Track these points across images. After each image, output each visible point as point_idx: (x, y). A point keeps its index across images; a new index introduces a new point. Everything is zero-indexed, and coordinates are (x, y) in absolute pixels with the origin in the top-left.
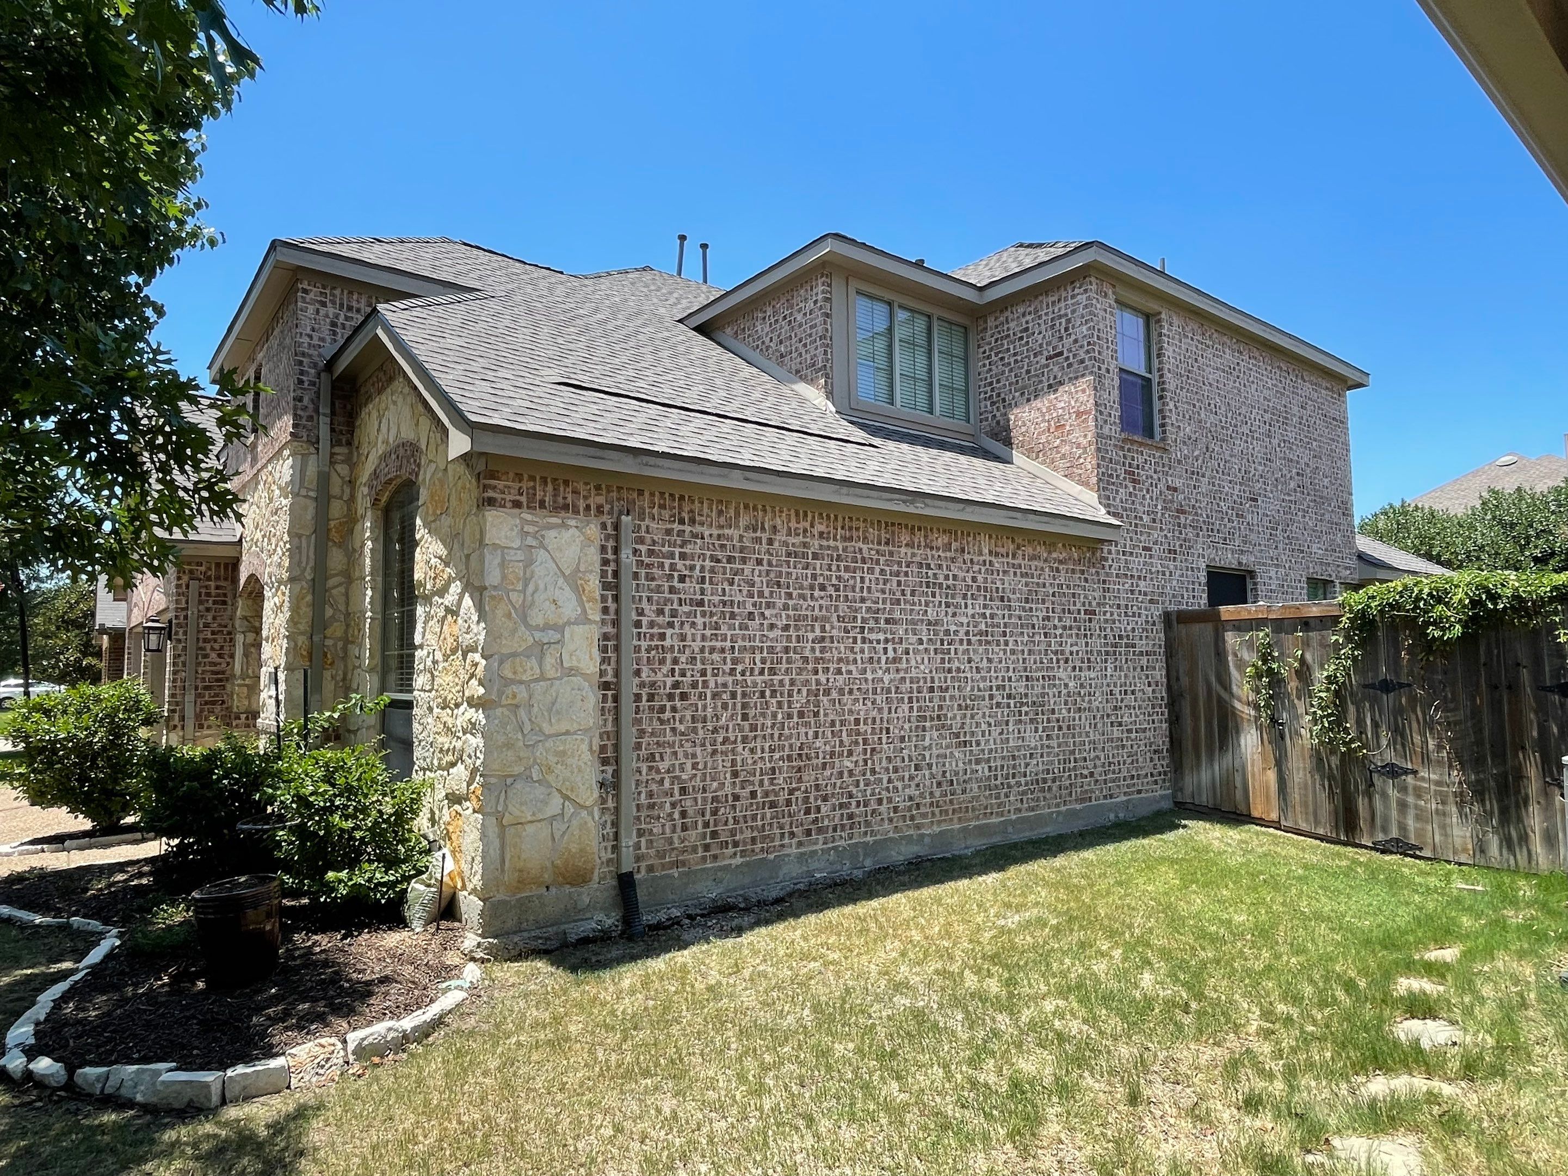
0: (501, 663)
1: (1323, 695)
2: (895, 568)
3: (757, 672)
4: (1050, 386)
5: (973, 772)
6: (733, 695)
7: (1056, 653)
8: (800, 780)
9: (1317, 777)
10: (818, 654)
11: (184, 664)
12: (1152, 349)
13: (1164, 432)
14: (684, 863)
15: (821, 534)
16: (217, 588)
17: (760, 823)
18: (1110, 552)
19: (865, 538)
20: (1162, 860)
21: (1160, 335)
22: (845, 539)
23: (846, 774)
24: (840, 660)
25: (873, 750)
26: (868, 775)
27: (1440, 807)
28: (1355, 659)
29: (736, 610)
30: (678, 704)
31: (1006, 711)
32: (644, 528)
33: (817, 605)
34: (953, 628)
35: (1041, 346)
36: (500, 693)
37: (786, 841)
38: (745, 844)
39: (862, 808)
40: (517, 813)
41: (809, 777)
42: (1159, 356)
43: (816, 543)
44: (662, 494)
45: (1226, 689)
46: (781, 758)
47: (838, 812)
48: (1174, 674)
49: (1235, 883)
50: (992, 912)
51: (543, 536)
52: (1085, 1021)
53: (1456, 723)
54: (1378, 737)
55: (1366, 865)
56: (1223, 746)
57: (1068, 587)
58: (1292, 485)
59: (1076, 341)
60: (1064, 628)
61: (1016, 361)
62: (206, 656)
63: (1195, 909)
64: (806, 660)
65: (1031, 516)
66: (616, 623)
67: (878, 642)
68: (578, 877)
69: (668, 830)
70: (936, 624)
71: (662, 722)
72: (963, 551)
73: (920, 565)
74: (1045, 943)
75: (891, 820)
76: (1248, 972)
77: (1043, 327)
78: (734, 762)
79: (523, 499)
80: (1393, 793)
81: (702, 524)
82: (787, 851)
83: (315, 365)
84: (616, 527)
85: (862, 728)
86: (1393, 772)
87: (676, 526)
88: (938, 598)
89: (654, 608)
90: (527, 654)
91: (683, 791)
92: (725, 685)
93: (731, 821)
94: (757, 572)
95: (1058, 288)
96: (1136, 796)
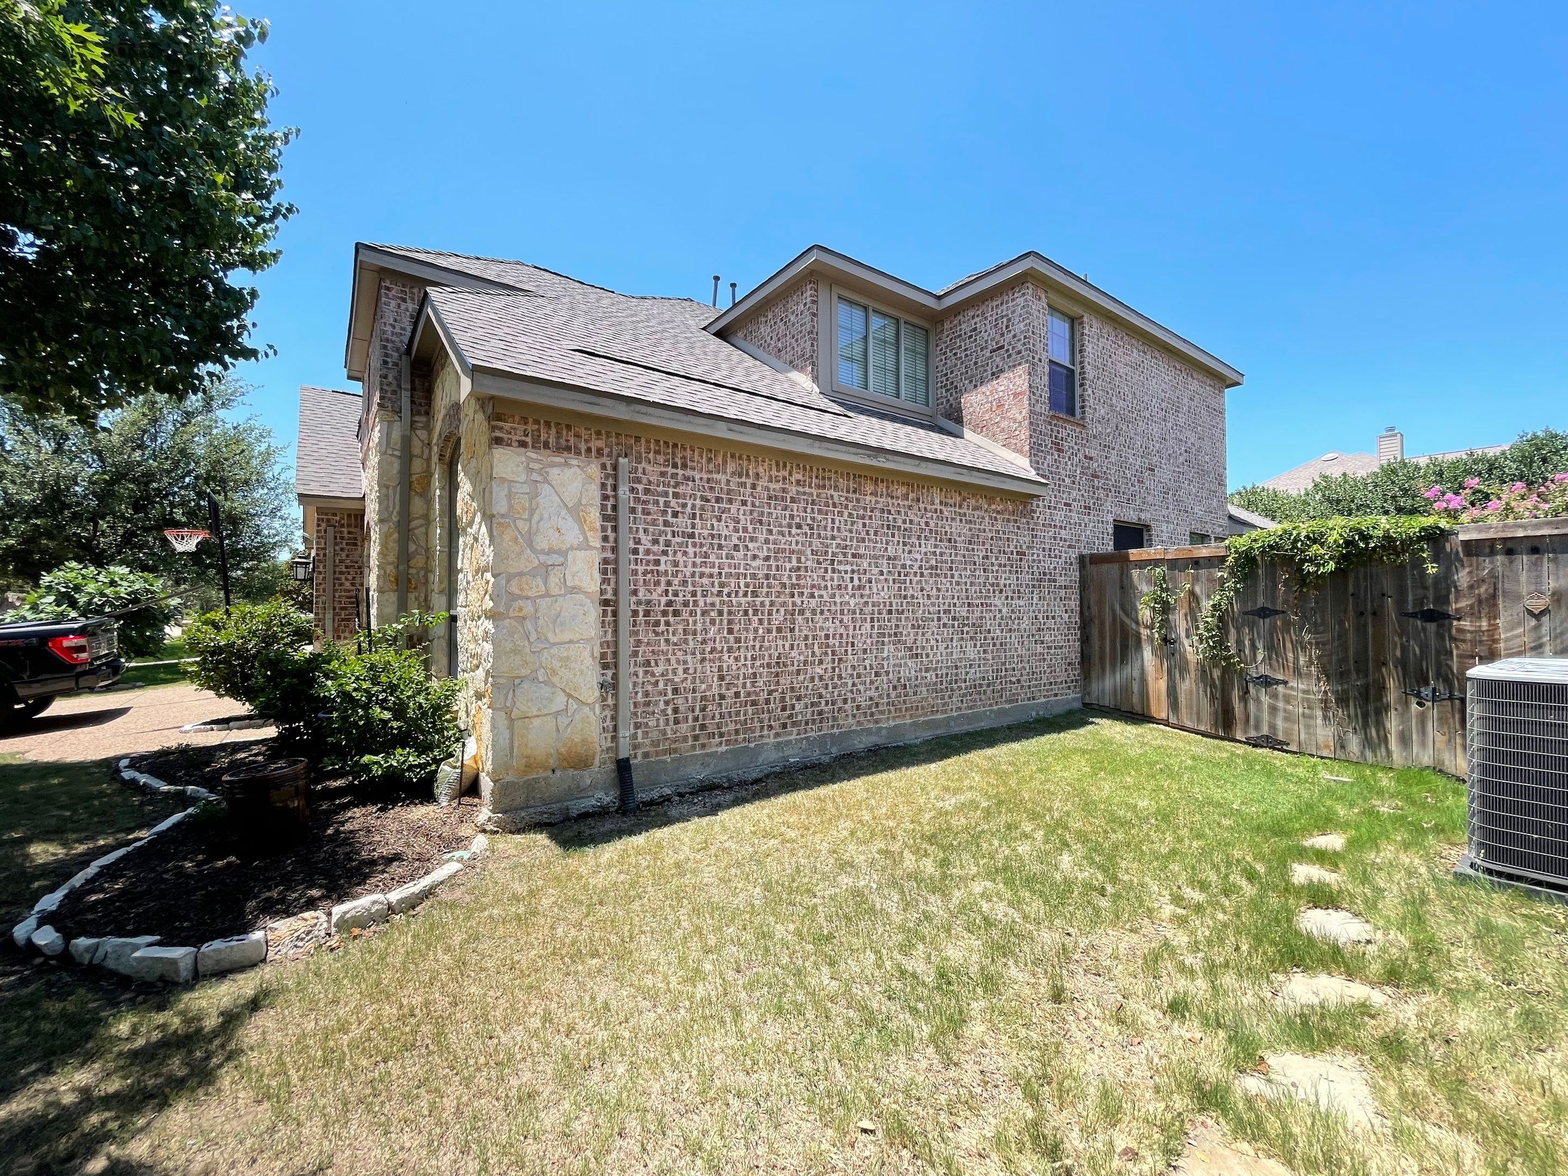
0: (508, 581)
1: (1209, 620)
2: (861, 512)
3: (741, 594)
4: (993, 374)
5: (922, 678)
6: (720, 613)
7: (992, 585)
8: (778, 683)
9: (1201, 685)
10: (794, 581)
11: (324, 590)
12: (1075, 347)
13: (1084, 413)
14: (675, 751)
15: (798, 482)
16: (349, 533)
17: (742, 718)
18: (1038, 506)
19: (836, 486)
20: (1076, 750)
21: (1082, 334)
22: (818, 487)
23: (817, 679)
24: (813, 586)
25: (840, 660)
26: (836, 680)
27: (1307, 711)
28: (1237, 591)
29: (723, 542)
30: (671, 619)
31: (951, 630)
32: (640, 470)
33: (794, 540)
34: (908, 563)
35: (986, 341)
36: (508, 607)
37: (765, 732)
38: (730, 735)
39: (830, 707)
40: (523, 708)
41: (785, 681)
42: (1081, 351)
43: (794, 489)
44: (657, 442)
45: (1127, 615)
46: (762, 666)
47: (810, 710)
48: (1086, 603)
49: (1136, 771)
50: (933, 794)
51: (547, 473)
52: (1011, 904)
53: (1324, 644)
54: (1255, 656)
55: (1244, 757)
56: (1124, 659)
57: (1004, 533)
58: (1182, 459)
59: (1014, 336)
60: (1000, 565)
61: (966, 356)
62: (341, 585)
63: (1106, 793)
64: (784, 585)
65: (975, 473)
66: (614, 550)
67: (846, 572)
68: (581, 762)
69: (662, 723)
70: (895, 559)
71: (657, 634)
72: (918, 500)
73: (883, 511)
74: (977, 824)
75: (854, 716)
76: (1156, 856)
77: (988, 326)
78: (720, 669)
79: (529, 440)
80: (1265, 699)
81: (693, 469)
82: (766, 740)
83: (398, 350)
84: (615, 468)
85: (831, 641)
86: (1266, 682)
87: (670, 470)
88: (897, 538)
89: (650, 538)
90: (533, 573)
91: (675, 691)
92: (713, 604)
93: (717, 716)
94: (741, 512)
95: (1001, 294)
96: (1053, 698)
